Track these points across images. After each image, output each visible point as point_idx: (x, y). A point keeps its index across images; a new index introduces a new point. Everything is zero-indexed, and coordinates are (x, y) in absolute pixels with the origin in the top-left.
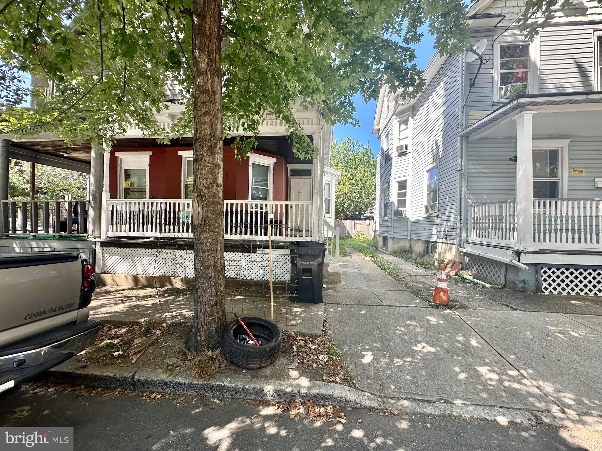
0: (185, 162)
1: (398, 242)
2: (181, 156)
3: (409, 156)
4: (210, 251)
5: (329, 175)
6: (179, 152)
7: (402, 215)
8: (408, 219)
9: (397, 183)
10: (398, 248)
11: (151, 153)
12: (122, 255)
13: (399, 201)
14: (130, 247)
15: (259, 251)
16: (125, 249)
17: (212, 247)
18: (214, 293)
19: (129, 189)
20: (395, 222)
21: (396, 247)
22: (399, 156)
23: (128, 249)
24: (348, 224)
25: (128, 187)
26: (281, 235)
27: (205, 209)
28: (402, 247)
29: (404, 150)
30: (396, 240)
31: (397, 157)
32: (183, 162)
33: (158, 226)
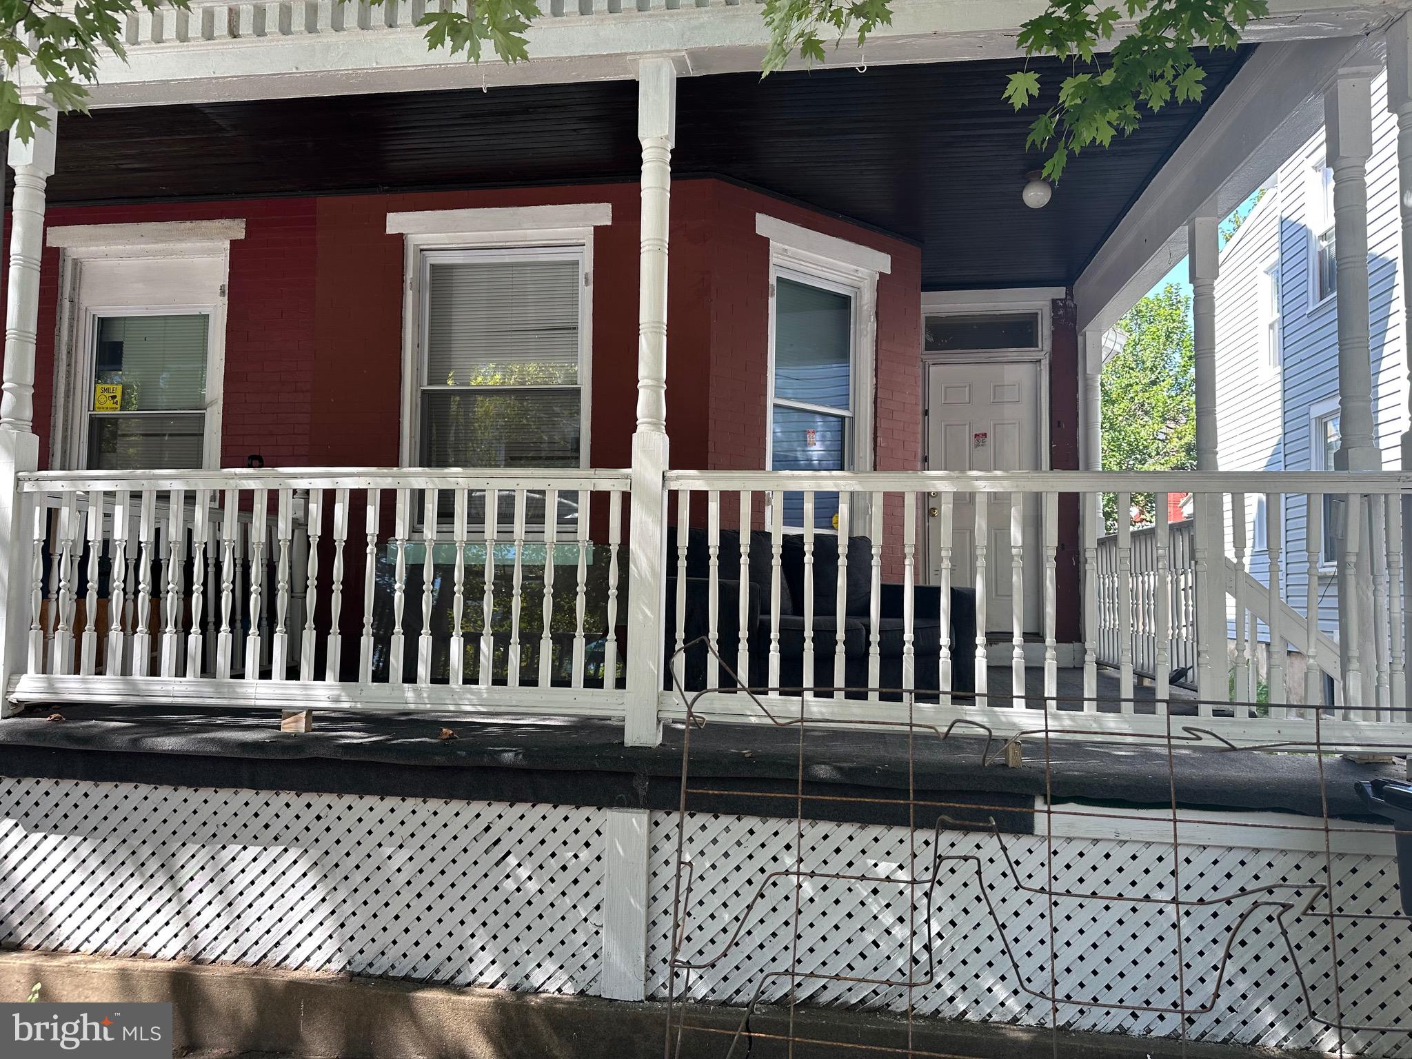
0: (420, 269)
2: (400, 238)
6: (391, 217)
11: (237, 229)
12: (105, 828)
14: (157, 780)
16: (126, 788)
19: (114, 421)
23: (144, 789)
25: (108, 408)
32: (410, 275)
33: (334, 642)
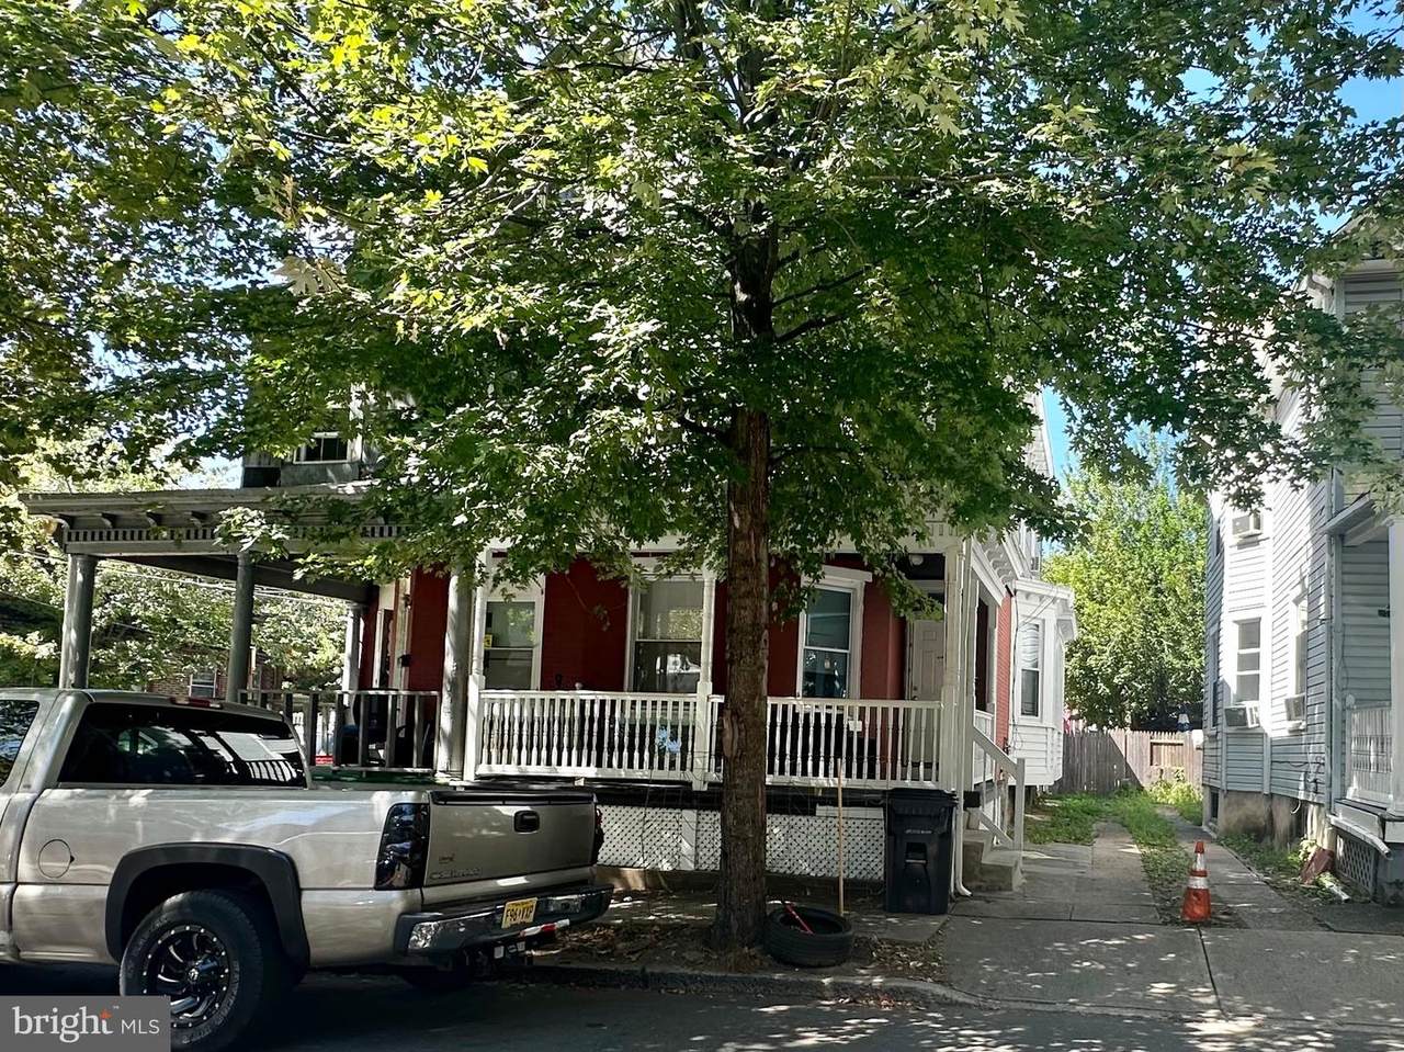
1: (1240, 804)
3: (1266, 548)
4: (748, 796)
5: (1035, 601)
7: (1246, 724)
8: (1262, 735)
9: (1236, 627)
10: (1239, 821)
13: (1241, 679)
15: (821, 810)
17: (751, 792)
18: (752, 862)
20: (1230, 741)
21: (1234, 820)
22: (1241, 546)
24: (1129, 742)
25: (487, 646)
26: (871, 775)
27: (743, 734)
28: (1248, 818)
29: (1252, 531)
30: (1233, 798)
31: (1235, 549)
33: (594, 754)
